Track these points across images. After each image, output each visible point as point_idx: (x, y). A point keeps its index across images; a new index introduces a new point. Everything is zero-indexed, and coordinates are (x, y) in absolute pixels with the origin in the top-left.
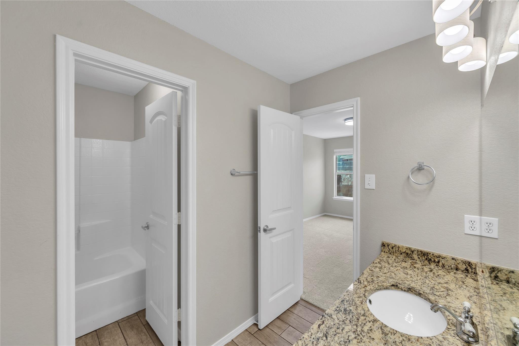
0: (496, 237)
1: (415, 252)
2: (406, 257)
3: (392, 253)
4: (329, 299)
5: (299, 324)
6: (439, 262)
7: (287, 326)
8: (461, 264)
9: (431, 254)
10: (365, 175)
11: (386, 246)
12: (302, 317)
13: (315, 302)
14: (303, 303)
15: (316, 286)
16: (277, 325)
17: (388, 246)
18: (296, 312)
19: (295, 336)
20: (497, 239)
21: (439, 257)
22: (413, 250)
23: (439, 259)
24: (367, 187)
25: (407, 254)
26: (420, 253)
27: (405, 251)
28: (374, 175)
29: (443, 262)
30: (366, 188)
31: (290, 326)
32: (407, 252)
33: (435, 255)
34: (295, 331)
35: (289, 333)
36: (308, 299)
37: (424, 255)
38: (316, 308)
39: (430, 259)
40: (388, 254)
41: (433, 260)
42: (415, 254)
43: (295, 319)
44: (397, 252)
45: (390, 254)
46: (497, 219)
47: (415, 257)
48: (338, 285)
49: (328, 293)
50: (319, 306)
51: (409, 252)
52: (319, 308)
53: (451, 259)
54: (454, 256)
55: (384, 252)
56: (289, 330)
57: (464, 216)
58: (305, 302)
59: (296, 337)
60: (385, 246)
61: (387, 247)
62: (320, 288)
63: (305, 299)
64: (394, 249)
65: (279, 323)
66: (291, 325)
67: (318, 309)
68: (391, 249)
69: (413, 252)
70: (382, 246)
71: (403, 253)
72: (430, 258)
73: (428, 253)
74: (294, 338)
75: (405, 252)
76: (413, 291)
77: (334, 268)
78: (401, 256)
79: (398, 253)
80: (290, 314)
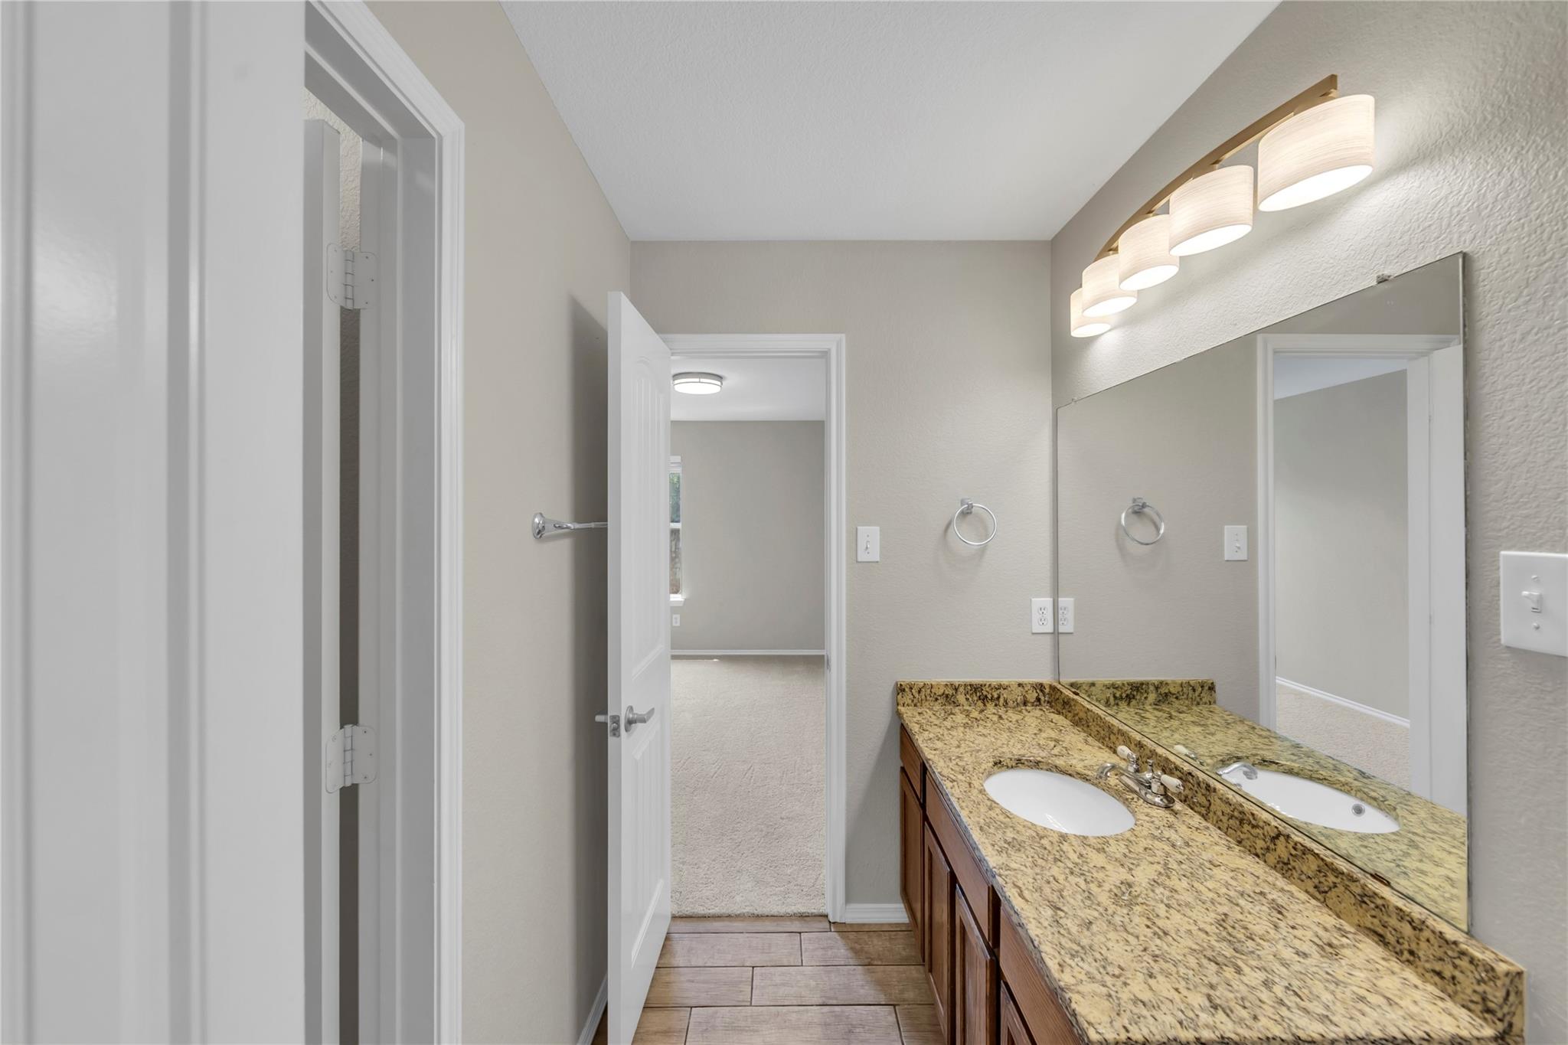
0: (1071, 631)
1: (961, 689)
2: (945, 705)
3: (918, 704)
4: (738, 882)
5: (712, 986)
6: (999, 698)
7: (685, 1013)
8: (1030, 692)
9: (987, 686)
10: (857, 529)
11: (907, 690)
12: (707, 965)
13: (712, 907)
14: (682, 926)
15: (683, 863)
16: (655, 1029)
17: (911, 688)
18: (679, 960)
19: (725, 1026)
20: (1071, 633)
21: (1000, 687)
22: (957, 686)
23: (998, 691)
24: (863, 557)
25: (947, 696)
26: (969, 687)
27: (942, 691)
28: (877, 529)
29: (1005, 696)
30: (859, 560)
31: (691, 1007)
32: (947, 692)
33: (993, 686)
34: (716, 1013)
35: (705, 1028)
36: (689, 909)
37: (976, 689)
38: (723, 921)
39: (986, 696)
40: (910, 707)
41: (989, 696)
42: (961, 694)
43: (693, 982)
44: (928, 698)
45: (915, 705)
46: (1072, 599)
47: (961, 698)
48: (733, 836)
49: (726, 868)
50: (729, 912)
51: (950, 692)
52: (729, 916)
53: (1017, 686)
54: (1020, 680)
55: (904, 704)
56: (699, 1020)
57: (1031, 600)
58: (684, 919)
59: (728, 1027)
60: (904, 690)
61: (909, 692)
62: (696, 864)
63: (680, 914)
64: (923, 694)
65: (657, 1019)
66: (693, 1002)
67: (731, 921)
68: (917, 695)
69: (956, 690)
70: (898, 694)
71: (939, 698)
72: (985, 693)
73: (981, 685)
74: (725, 1034)
75: (943, 694)
76: (1026, 763)
77: (695, 798)
78: (937, 703)
79: (931, 699)
80: (669, 974)
